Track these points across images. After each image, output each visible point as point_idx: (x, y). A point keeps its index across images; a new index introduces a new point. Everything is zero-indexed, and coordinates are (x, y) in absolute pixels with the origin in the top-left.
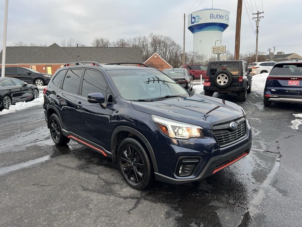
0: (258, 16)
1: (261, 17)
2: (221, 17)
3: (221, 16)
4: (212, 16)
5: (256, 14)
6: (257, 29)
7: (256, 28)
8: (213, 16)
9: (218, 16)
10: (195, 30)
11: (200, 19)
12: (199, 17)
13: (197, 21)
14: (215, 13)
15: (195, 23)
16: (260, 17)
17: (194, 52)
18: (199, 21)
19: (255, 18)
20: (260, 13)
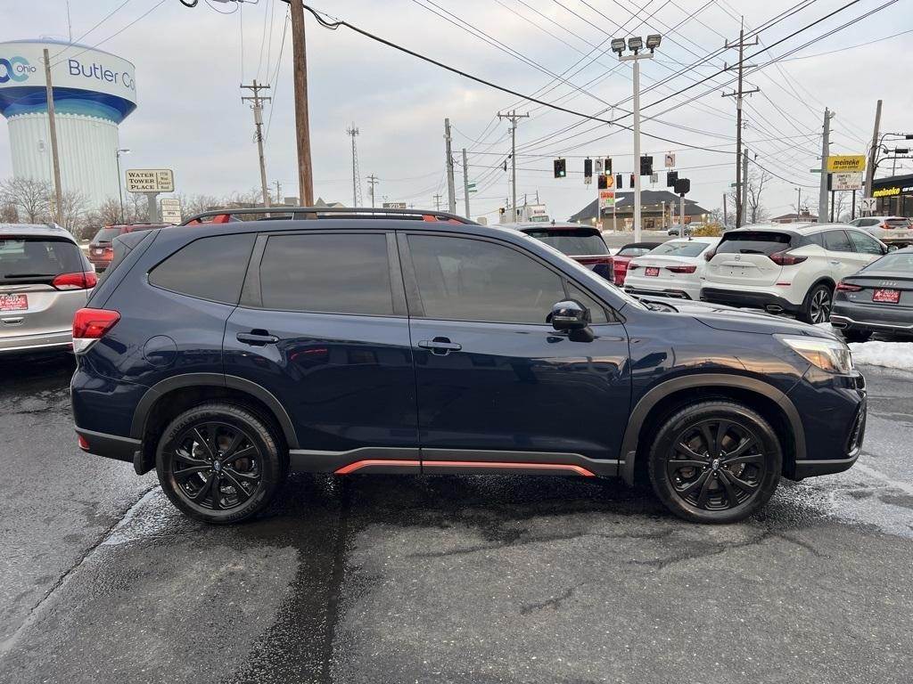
0: (256, 94)
1: (265, 98)
2: (106, 75)
3: (107, 73)
4: (75, 68)
5: (249, 87)
6: (259, 130)
7: (256, 127)
8: (80, 68)
9: (98, 72)
10: (13, 105)
11: (30, 70)
12: (28, 64)
13: (21, 74)
14: (86, 61)
15: (11, 80)
16: (262, 98)
17: (34, 181)
18: (25, 77)
19: (248, 98)
20: (261, 87)
